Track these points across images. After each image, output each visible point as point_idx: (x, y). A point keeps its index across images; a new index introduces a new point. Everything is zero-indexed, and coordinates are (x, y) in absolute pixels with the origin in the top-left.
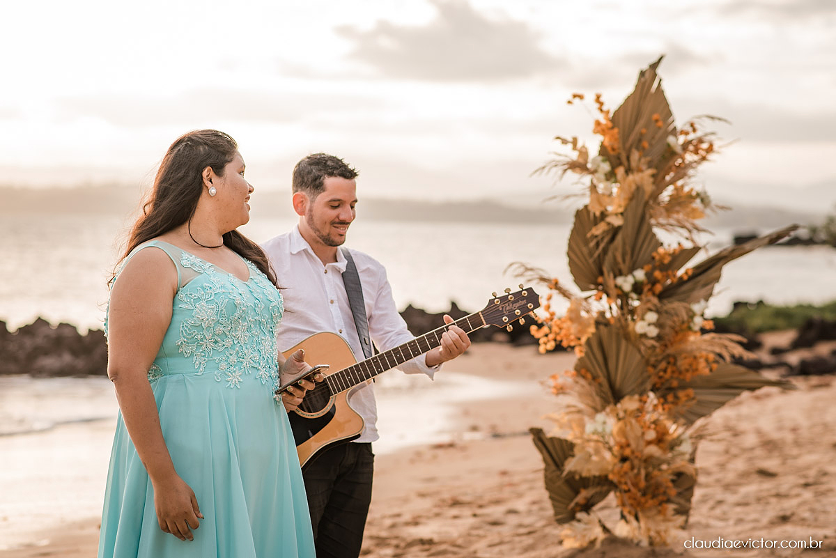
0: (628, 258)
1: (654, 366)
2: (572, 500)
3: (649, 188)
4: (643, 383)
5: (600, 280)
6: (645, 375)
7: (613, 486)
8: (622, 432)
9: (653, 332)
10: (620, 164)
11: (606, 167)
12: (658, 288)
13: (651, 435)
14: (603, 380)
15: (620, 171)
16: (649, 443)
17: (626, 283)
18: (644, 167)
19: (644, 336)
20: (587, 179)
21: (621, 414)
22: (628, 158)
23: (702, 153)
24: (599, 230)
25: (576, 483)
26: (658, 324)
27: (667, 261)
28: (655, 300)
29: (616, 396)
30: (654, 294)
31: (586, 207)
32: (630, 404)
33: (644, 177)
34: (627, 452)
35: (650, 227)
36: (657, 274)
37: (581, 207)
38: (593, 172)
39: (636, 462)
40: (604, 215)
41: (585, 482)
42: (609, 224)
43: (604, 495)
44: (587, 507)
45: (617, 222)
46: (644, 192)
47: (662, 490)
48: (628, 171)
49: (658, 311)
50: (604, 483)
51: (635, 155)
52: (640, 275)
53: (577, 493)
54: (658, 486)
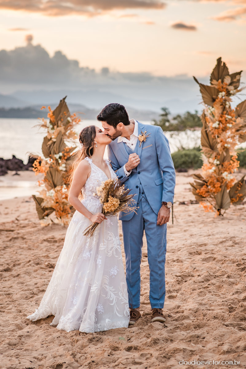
0: (58, 150)
1: (65, 178)
2: (43, 213)
3: (63, 131)
4: (62, 183)
5: (50, 155)
6: (63, 181)
7: (54, 210)
8: (57, 196)
9: (64, 169)
10: (55, 125)
11: (51, 126)
12: (66, 158)
13: (64, 196)
14: (51, 182)
15: (55, 127)
16: (63, 198)
17: (57, 156)
18: (62, 125)
19: (62, 170)
20: (47, 130)
21: (56, 191)
22: (58, 124)
23: (77, 122)
24: (50, 143)
25: (45, 209)
26: (66, 167)
27: (68, 150)
28: (65, 161)
29: (55, 186)
30: (65, 159)
31: (46, 137)
32: (58, 188)
33: (62, 129)
34: (58, 201)
35: (64, 142)
36: (65, 154)
37: (45, 136)
38: (48, 128)
39: (60, 204)
40: (51, 139)
41: (47, 209)
42: (52, 141)
43: (52, 212)
44: (47, 215)
45: (54, 140)
46: (62, 132)
47: (67, 211)
48: (58, 126)
49: (66, 164)
50: (52, 209)
51: (59, 122)
52: (61, 154)
53: (44, 211)
54: (66, 210)
